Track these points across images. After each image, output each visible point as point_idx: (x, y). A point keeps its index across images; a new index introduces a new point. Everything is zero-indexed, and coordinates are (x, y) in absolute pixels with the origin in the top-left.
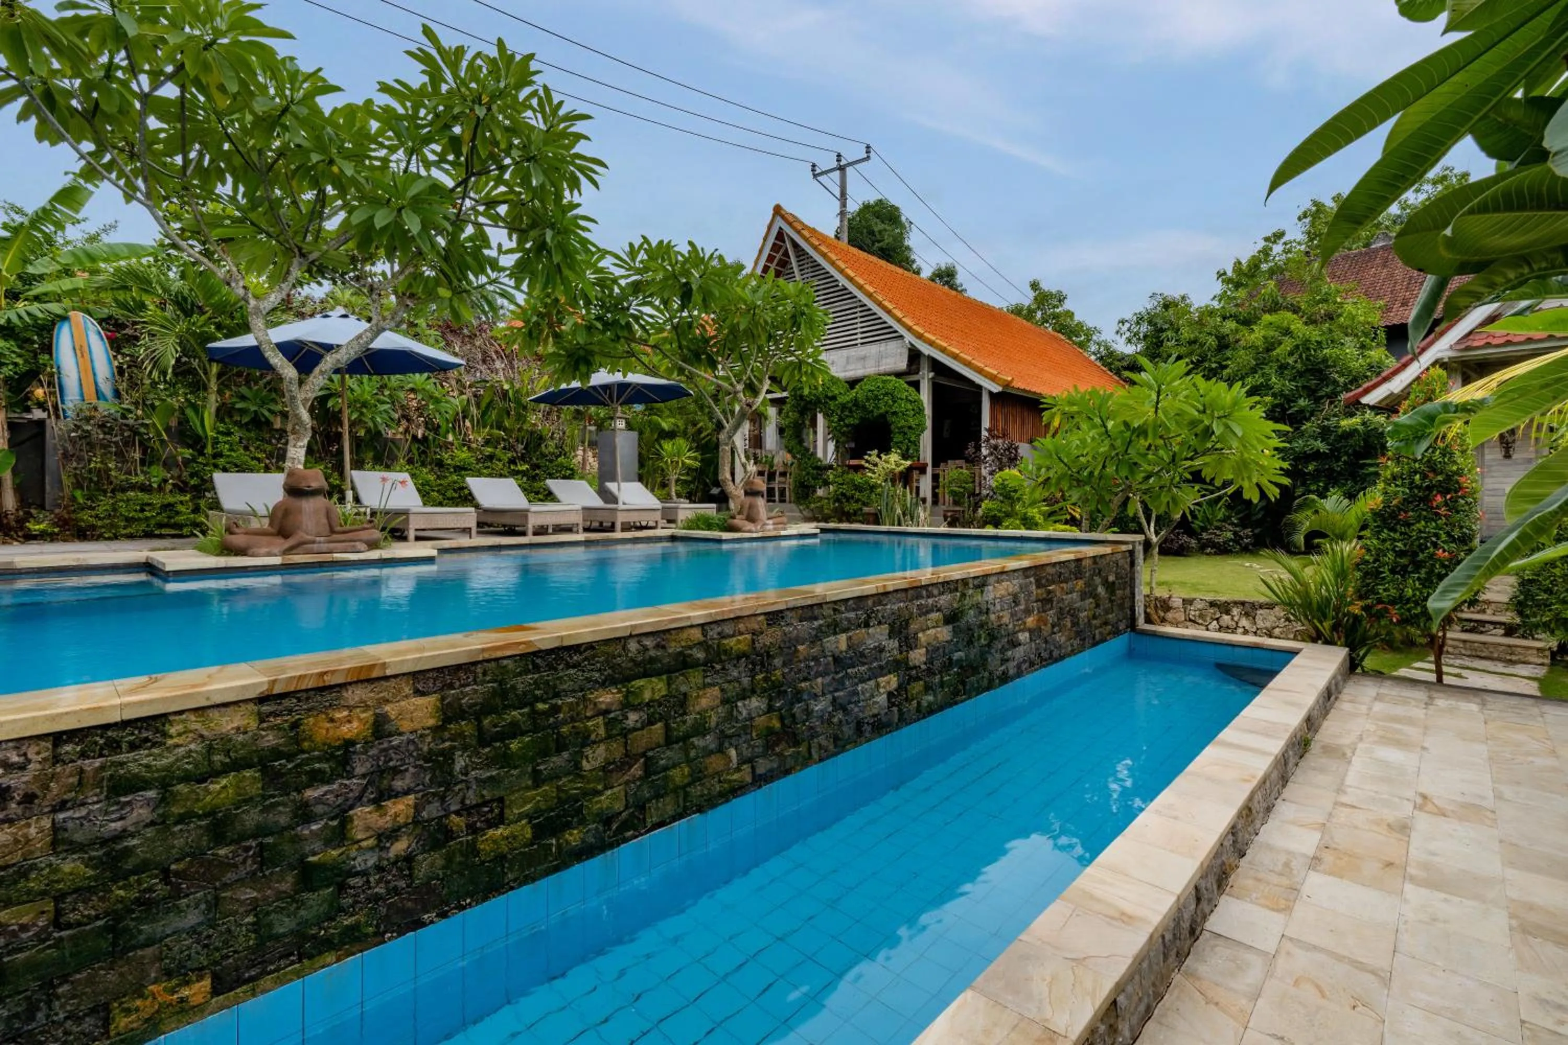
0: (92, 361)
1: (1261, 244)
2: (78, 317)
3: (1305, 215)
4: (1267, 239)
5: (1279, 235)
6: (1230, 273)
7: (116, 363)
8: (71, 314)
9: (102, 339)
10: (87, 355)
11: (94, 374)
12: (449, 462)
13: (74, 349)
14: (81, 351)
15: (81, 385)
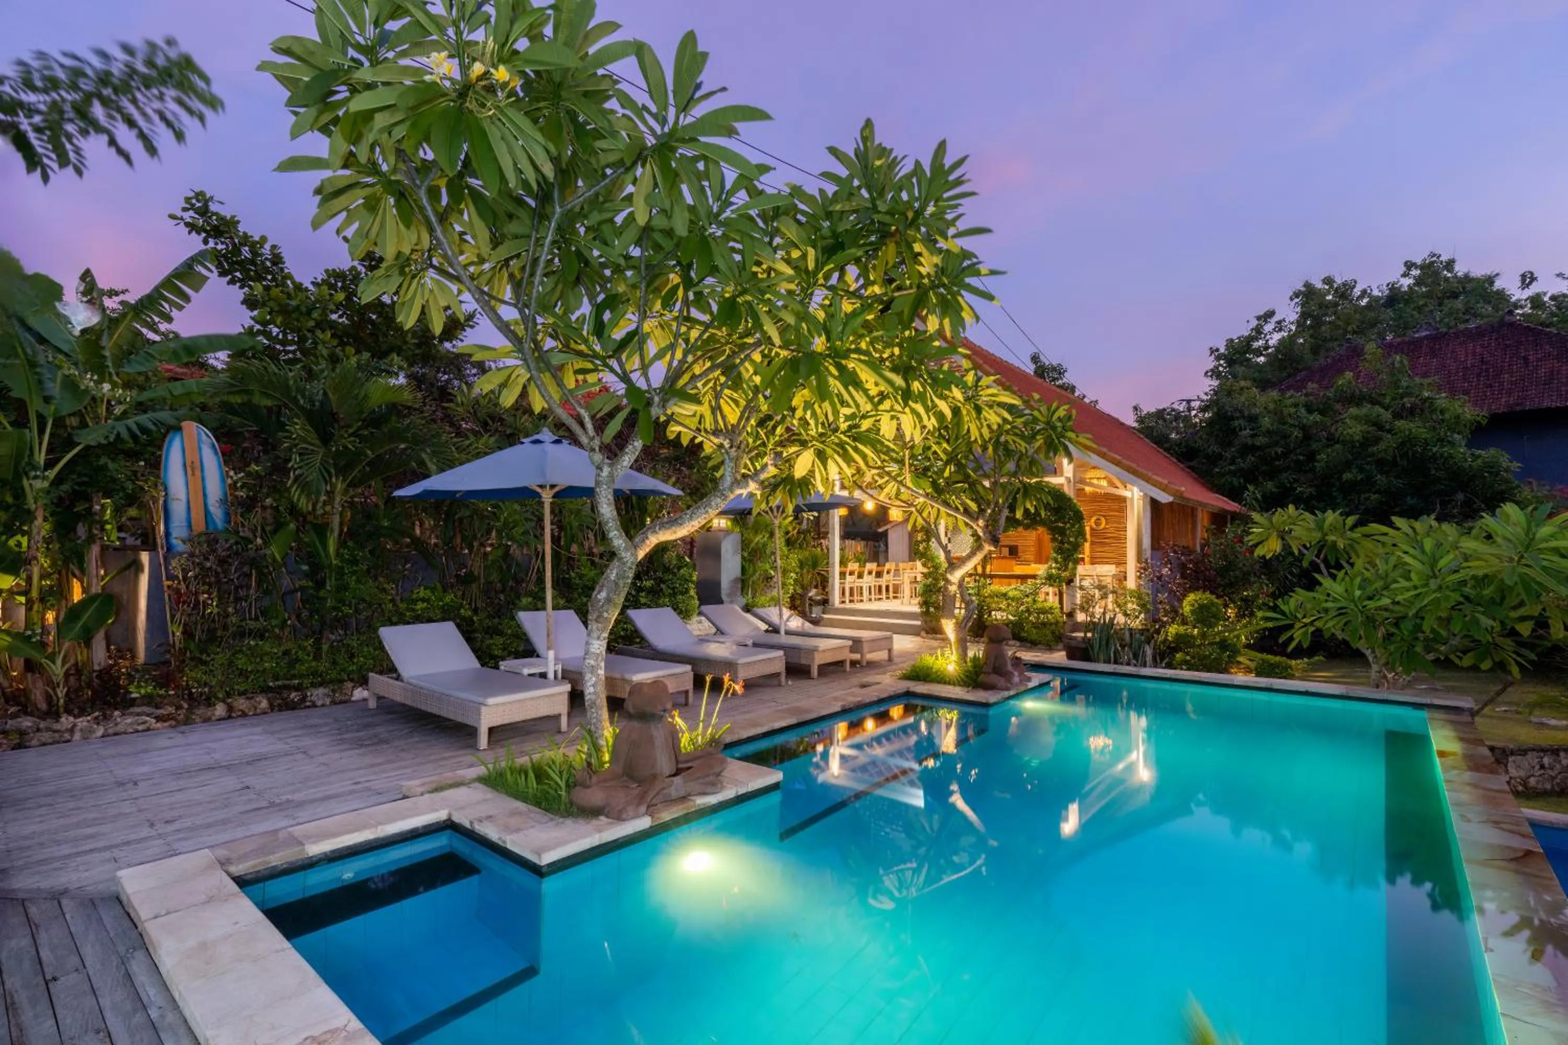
0: (203, 479)
1: (1254, 323)
2: (191, 427)
3: (1296, 295)
4: (1259, 318)
5: (1270, 314)
6: (1222, 350)
7: (229, 481)
8: (184, 424)
9: (216, 453)
10: (198, 473)
11: (205, 495)
12: (577, 581)
13: (185, 465)
14: (193, 468)
15: (189, 508)
